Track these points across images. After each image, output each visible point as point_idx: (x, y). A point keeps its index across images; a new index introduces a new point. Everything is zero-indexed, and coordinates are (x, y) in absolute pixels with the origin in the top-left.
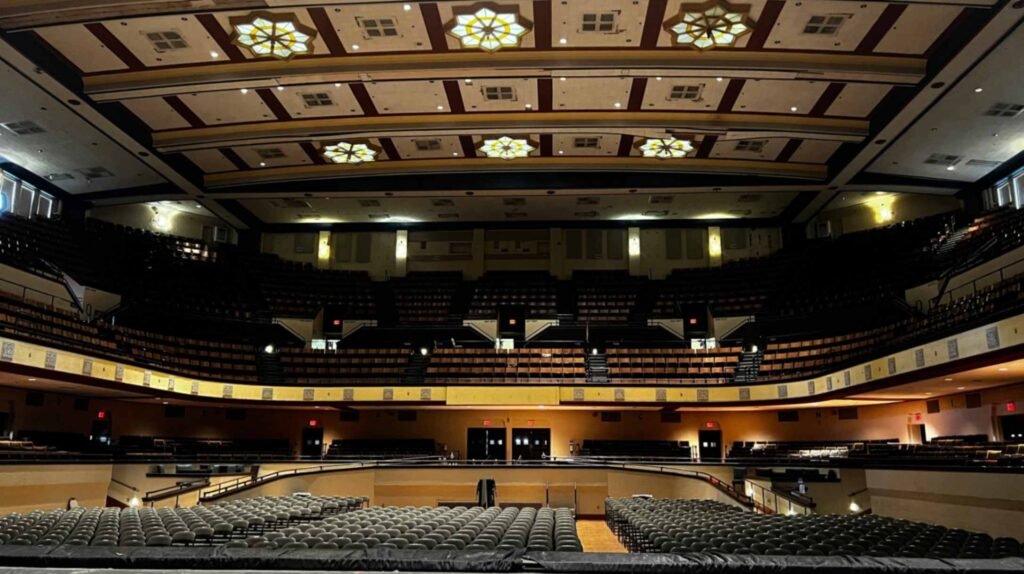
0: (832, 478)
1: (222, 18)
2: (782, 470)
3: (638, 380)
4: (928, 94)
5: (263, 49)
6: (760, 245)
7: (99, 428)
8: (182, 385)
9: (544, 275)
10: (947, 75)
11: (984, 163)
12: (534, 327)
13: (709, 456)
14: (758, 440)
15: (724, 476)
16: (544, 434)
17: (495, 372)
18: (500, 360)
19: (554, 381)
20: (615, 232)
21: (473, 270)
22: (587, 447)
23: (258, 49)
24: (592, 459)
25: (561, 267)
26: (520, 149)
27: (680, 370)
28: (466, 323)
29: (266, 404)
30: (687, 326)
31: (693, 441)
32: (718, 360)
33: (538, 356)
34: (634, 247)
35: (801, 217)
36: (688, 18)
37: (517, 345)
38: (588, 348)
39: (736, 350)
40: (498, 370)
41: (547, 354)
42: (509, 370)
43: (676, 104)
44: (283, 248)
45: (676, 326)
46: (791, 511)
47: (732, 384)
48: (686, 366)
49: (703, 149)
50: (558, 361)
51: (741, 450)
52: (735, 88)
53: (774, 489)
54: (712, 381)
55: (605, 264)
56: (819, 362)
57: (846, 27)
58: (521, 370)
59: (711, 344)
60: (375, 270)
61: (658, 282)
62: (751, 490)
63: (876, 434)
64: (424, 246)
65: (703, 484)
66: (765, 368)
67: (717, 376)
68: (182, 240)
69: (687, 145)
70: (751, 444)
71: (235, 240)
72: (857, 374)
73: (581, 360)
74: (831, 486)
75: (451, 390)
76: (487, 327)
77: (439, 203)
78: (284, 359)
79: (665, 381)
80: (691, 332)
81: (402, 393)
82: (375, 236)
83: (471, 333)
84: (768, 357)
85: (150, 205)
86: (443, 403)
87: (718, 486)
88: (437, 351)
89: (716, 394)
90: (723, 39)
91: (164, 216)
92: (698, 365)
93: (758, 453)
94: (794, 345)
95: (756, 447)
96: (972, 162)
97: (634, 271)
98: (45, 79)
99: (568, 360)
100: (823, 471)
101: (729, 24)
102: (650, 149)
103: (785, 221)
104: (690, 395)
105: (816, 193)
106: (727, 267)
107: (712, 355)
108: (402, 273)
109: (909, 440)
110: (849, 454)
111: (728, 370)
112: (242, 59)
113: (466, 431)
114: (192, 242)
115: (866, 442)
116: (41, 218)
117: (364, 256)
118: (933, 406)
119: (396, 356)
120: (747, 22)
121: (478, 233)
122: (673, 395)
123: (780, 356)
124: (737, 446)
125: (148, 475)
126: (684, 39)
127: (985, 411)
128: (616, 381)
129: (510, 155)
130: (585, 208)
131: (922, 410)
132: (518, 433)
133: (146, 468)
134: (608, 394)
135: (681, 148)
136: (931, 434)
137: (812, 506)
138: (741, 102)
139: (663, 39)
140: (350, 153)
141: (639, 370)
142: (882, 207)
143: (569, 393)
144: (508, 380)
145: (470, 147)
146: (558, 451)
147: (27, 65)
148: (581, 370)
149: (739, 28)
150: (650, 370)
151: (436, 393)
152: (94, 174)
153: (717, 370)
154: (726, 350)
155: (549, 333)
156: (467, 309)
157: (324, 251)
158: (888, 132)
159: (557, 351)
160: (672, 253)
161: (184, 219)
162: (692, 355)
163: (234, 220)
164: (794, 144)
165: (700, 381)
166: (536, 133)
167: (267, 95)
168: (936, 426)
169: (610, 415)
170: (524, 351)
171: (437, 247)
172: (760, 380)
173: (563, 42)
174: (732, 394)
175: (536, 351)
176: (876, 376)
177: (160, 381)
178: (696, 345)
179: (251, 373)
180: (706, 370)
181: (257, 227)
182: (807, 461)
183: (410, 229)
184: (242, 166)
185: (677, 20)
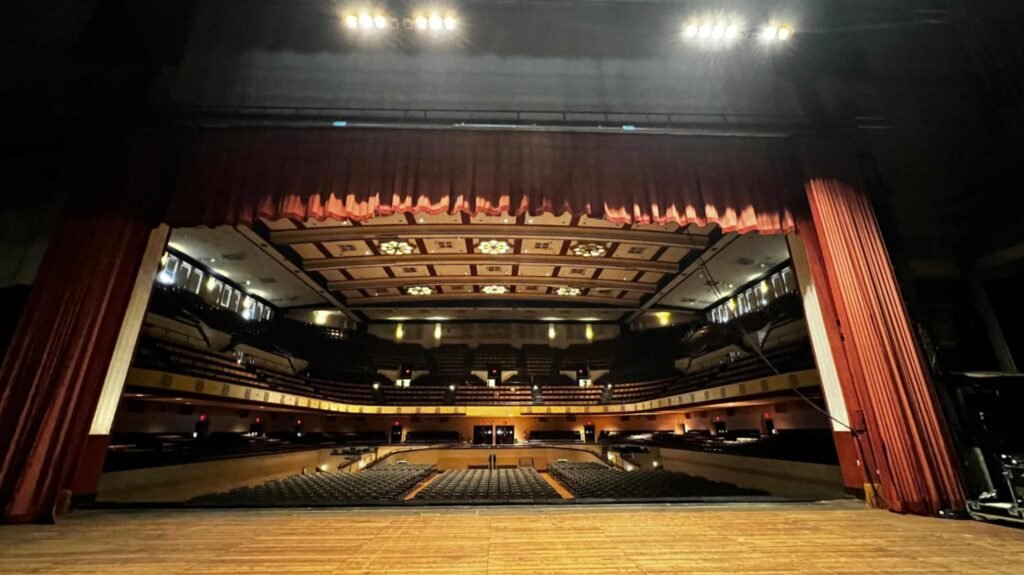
0: (646, 451)
1: (376, 242)
2: (623, 446)
3: (557, 402)
4: (680, 278)
5: (391, 252)
6: (611, 333)
7: (298, 428)
8: (342, 408)
9: (508, 347)
10: (688, 271)
11: (705, 302)
12: (506, 375)
13: (590, 438)
14: (612, 430)
15: (597, 449)
16: (512, 428)
17: (487, 399)
18: (491, 392)
19: (518, 403)
20: (542, 326)
21: (473, 344)
22: (532, 435)
23: (388, 252)
24: (535, 442)
25: (517, 343)
26: (501, 290)
27: (576, 397)
28: (473, 372)
29: (378, 416)
30: (578, 375)
31: (582, 431)
32: (594, 392)
33: (509, 390)
34: (552, 333)
35: (629, 320)
36: (581, 246)
37: (497, 384)
38: (532, 386)
39: (601, 387)
40: (490, 398)
41: (513, 389)
42: (496, 397)
43: (573, 275)
44: (378, 331)
45: (573, 374)
46: (630, 468)
47: (599, 404)
48: (579, 395)
49: (585, 292)
50: (518, 393)
51: (604, 435)
52: (598, 272)
53: (622, 456)
54: (591, 403)
55: (538, 341)
56: (639, 394)
57: (646, 252)
58: (502, 397)
59: (589, 382)
60: (424, 343)
61: (563, 351)
62: (611, 456)
63: (664, 428)
64: (449, 331)
65: (589, 454)
66: (615, 396)
67: (593, 400)
68: (330, 328)
69: (577, 291)
70: (608, 432)
71: (355, 327)
72: (655, 403)
73: (529, 392)
74: (645, 455)
75: (468, 408)
76: (483, 374)
77: (459, 312)
78: (386, 392)
79: (569, 403)
80: (580, 376)
81: (445, 410)
82: (426, 326)
83: (476, 378)
84: (616, 391)
85: (315, 312)
86: (464, 414)
87: (596, 455)
88: (460, 387)
89: (593, 409)
90: (594, 254)
91: (321, 317)
92: (585, 395)
93: (613, 436)
94: (628, 385)
95: (611, 433)
96: (701, 302)
97: (552, 345)
98: (288, 264)
99: (524, 392)
100: (642, 448)
101: (597, 249)
102: (561, 292)
103: (622, 322)
104: (582, 410)
105: (633, 312)
106: (595, 343)
107: (590, 389)
108: (437, 345)
109: (678, 432)
110: (653, 437)
111: (598, 397)
112: (379, 254)
113: (472, 428)
114: (335, 329)
115: (660, 432)
116: (264, 320)
117: (419, 335)
118: (688, 416)
119: (440, 390)
120: (605, 248)
121: (476, 325)
122: (574, 410)
123: (622, 390)
124: (602, 433)
125: (332, 454)
126: (578, 253)
127: (708, 419)
128: (547, 403)
129: (496, 292)
130: (528, 315)
131: (684, 417)
132: (498, 428)
133: (330, 451)
134: (543, 410)
135: (574, 292)
136: (687, 429)
137: (638, 465)
138: (602, 275)
139: (569, 252)
140: (420, 291)
141: (556, 397)
142: (663, 318)
143: (525, 410)
144: (496, 403)
145: (477, 289)
146: (519, 437)
147: (280, 257)
148: (530, 397)
149: (602, 251)
150: (562, 397)
151: (461, 410)
152: (294, 299)
153: (593, 397)
154: (596, 387)
155: (513, 378)
156: (472, 364)
157: (400, 333)
158: (664, 291)
159: (518, 388)
160: (570, 335)
161: (331, 318)
162: (581, 389)
163: (356, 318)
164: (624, 293)
165: (585, 403)
166: (509, 285)
167: (388, 270)
168: (689, 425)
169: (543, 418)
170: (502, 387)
171: (455, 332)
172: (613, 402)
173: (526, 251)
174: (600, 409)
175: (507, 387)
176: (664, 405)
177: (334, 407)
178: (582, 383)
179: (370, 400)
180: (587, 397)
181: (367, 321)
182: (634, 442)
183: (442, 322)
184: (365, 294)
185: (576, 247)
